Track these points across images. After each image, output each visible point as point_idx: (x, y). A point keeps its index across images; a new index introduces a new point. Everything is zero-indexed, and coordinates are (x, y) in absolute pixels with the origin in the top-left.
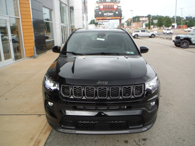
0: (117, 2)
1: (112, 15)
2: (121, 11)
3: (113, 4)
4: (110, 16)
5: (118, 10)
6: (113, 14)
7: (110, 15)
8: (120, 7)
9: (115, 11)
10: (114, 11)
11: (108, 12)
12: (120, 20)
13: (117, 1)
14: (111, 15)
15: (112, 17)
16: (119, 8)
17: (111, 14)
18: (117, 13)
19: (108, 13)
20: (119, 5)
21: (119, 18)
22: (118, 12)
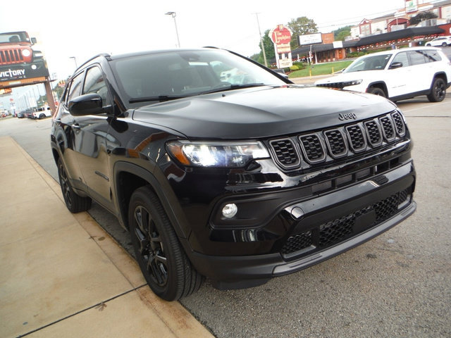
0: (29, 42)
1: (22, 75)
2: (44, 63)
3: (17, 46)
4: (17, 78)
5: (35, 61)
6: (23, 71)
7: (17, 76)
8: (39, 52)
9: (28, 65)
10: (25, 64)
11: (9, 68)
12: (47, 84)
13: (28, 39)
14: (20, 76)
15: (23, 79)
16: (37, 55)
17: (18, 72)
18: (34, 67)
19: (10, 71)
20: (35, 48)
21: (43, 79)
22: (37, 66)
